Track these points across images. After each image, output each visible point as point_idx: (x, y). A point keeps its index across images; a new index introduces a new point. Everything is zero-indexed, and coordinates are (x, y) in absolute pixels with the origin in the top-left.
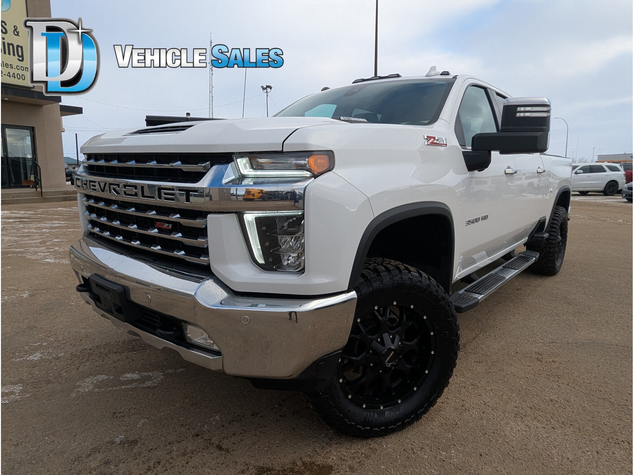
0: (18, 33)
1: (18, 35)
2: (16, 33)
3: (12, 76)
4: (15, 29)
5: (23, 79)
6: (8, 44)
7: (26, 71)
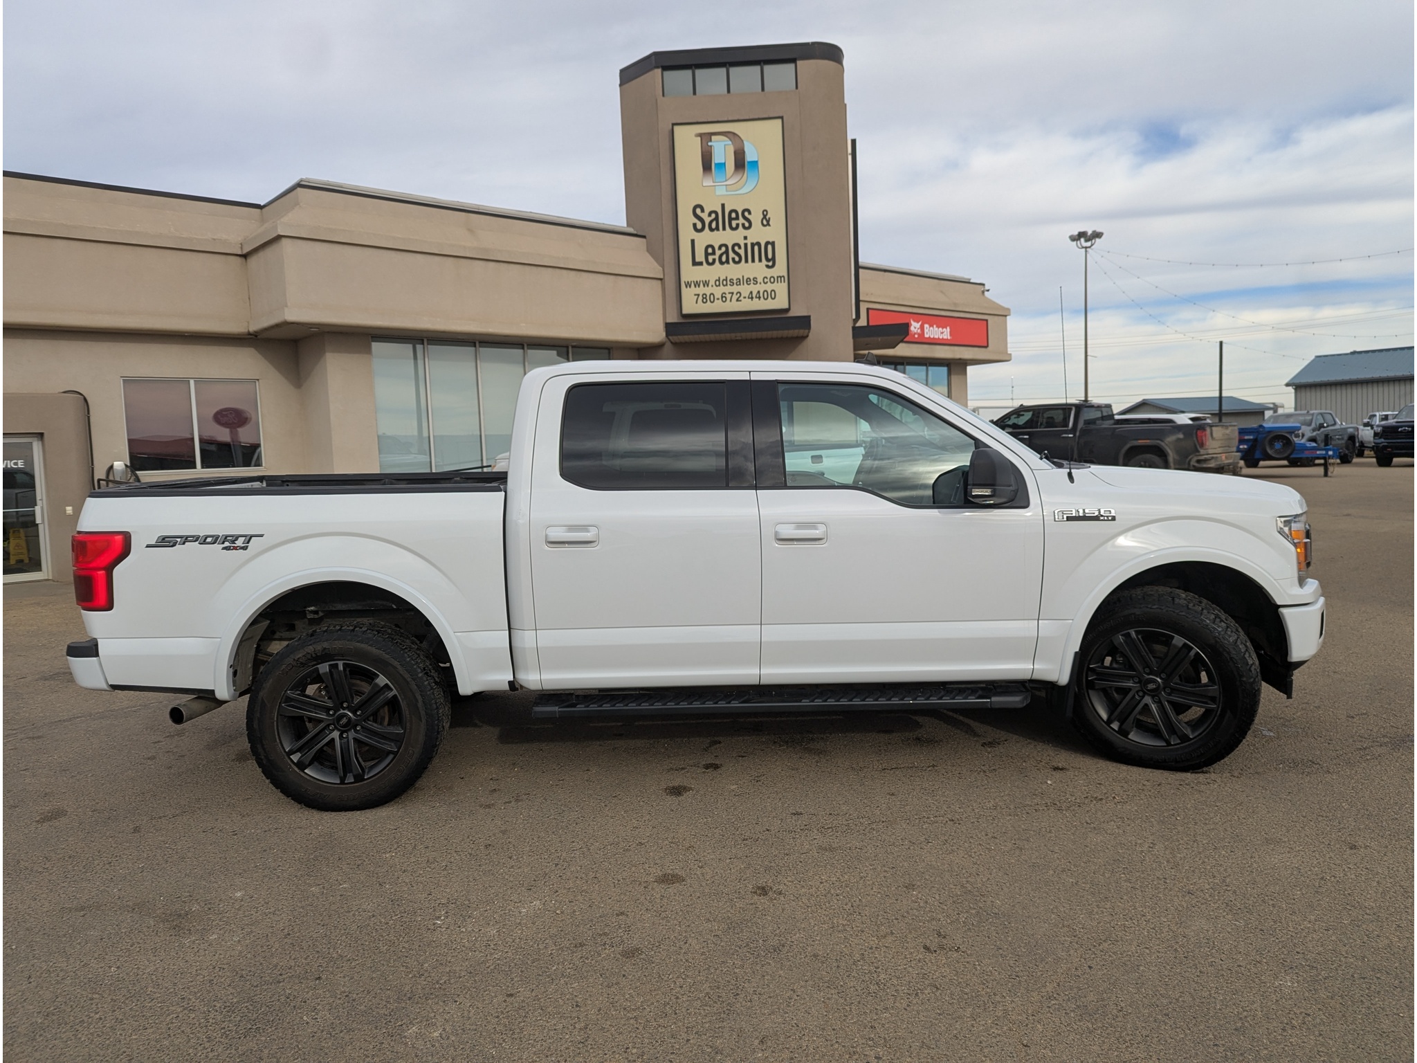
0: (768, 221)
1: (768, 224)
2: (765, 222)
3: (756, 297)
4: (765, 213)
5: (773, 296)
6: (753, 245)
7: (778, 282)
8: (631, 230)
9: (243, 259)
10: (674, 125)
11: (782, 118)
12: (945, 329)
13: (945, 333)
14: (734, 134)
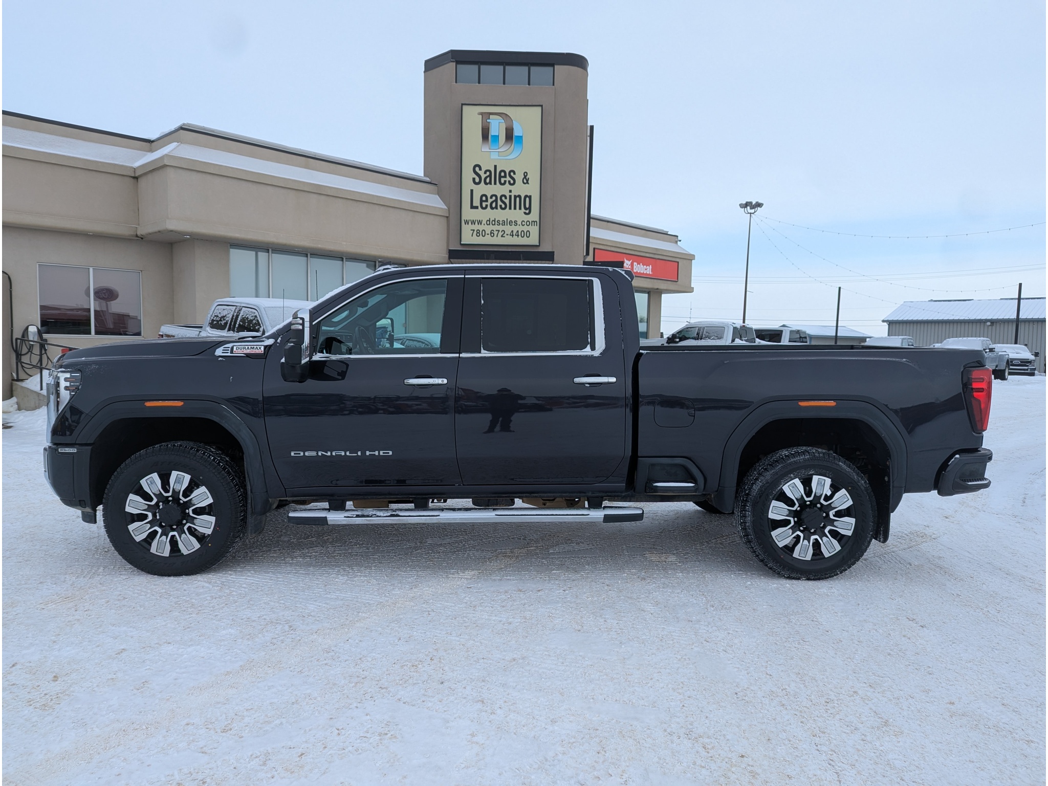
0: (527, 180)
1: (527, 183)
2: (525, 181)
3: (516, 235)
4: (525, 174)
5: (528, 236)
6: (515, 197)
7: (532, 225)
8: (428, 179)
9: (136, 180)
10: (462, 104)
11: (542, 106)
12: (648, 267)
13: (648, 270)
14: (506, 115)
